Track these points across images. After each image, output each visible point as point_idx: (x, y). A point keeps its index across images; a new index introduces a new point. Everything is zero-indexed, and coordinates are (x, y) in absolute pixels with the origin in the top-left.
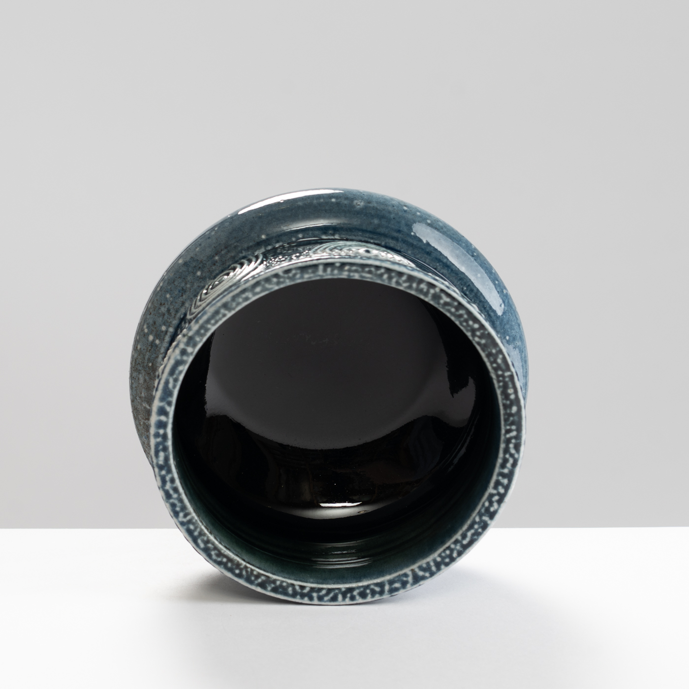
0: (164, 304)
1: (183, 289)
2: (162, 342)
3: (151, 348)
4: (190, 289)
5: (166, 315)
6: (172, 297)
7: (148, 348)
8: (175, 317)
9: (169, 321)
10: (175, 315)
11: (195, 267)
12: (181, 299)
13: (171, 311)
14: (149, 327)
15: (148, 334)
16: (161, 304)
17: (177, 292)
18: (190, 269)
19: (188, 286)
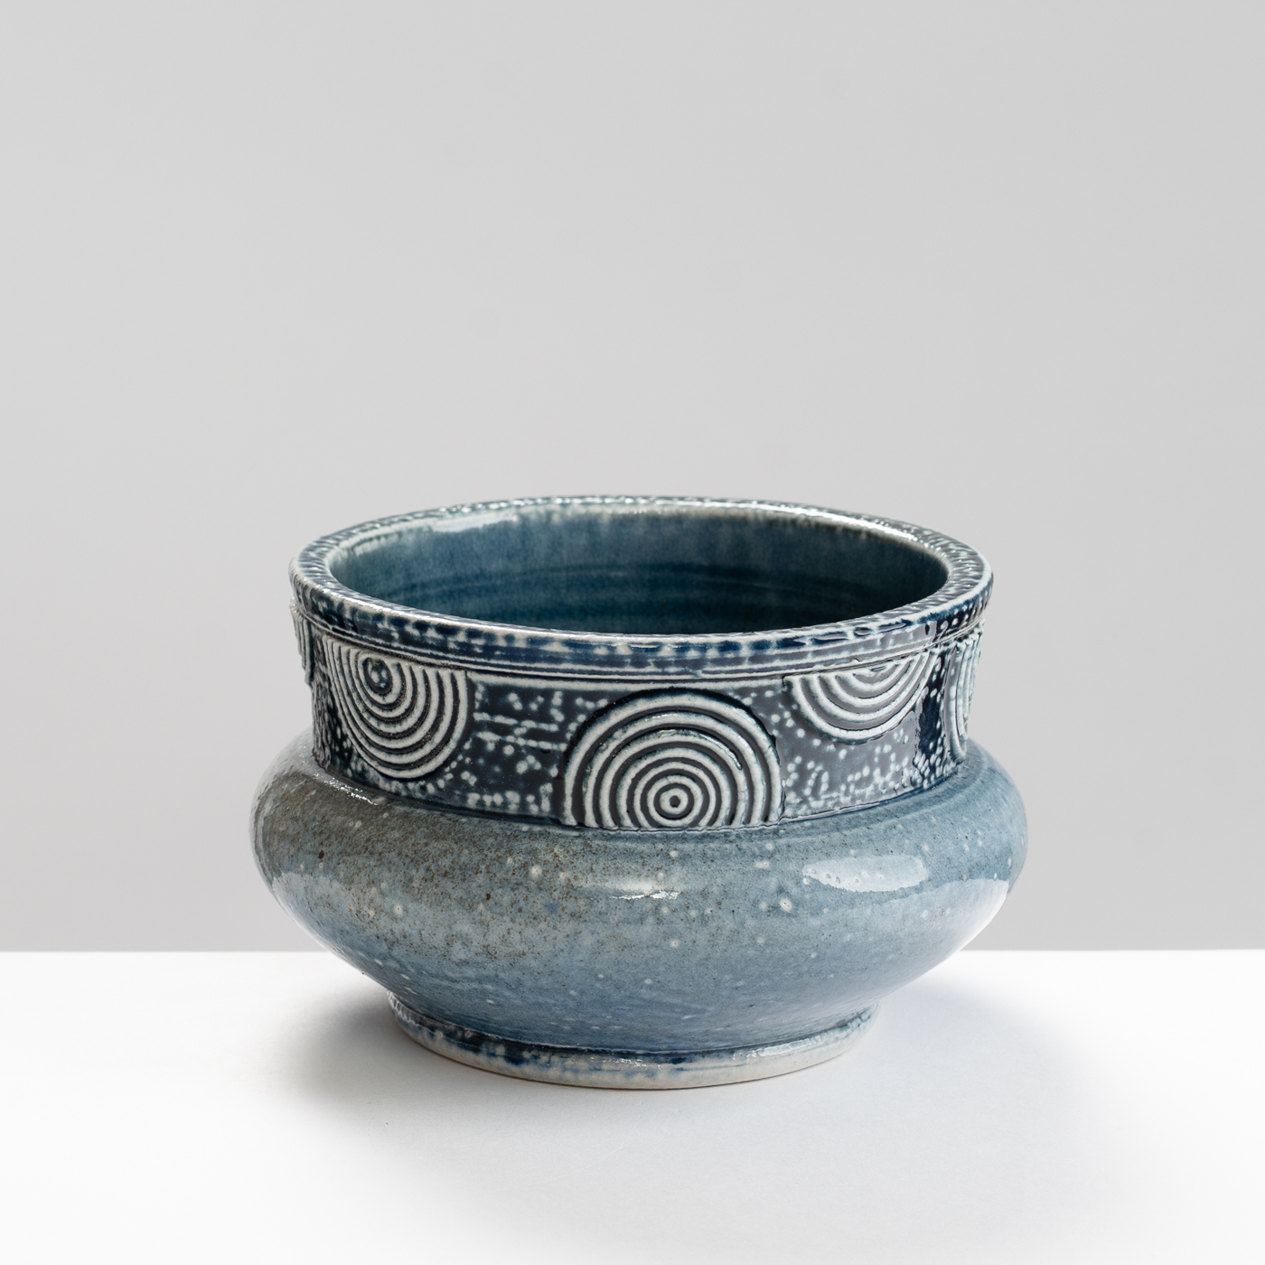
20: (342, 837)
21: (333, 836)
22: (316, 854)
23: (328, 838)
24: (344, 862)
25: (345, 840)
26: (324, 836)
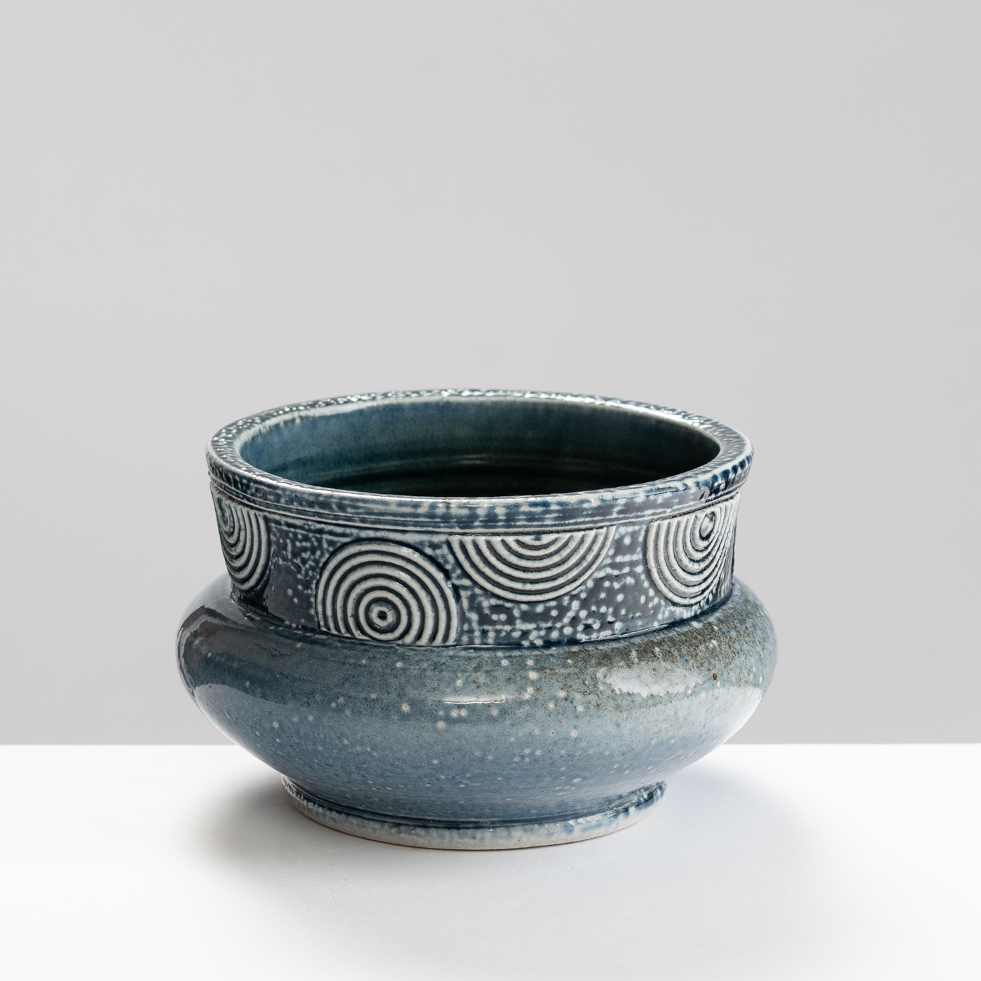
0: (474, 682)
1: (434, 669)
2: (526, 657)
3: (546, 668)
4: (427, 660)
5: (486, 668)
6: (456, 676)
7: (550, 674)
8: (478, 657)
9: (490, 660)
10: (475, 658)
11: (396, 677)
12: (450, 663)
13: (475, 665)
14: (521, 688)
15: (533, 683)
16: (478, 687)
17: (445, 674)
18: (403, 680)
19: (425, 665)
20: (717, 656)
21: (711, 660)
22: (710, 679)
23: (710, 663)
24: (731, 670)
25: (720, 657)
26: (706, 665)
